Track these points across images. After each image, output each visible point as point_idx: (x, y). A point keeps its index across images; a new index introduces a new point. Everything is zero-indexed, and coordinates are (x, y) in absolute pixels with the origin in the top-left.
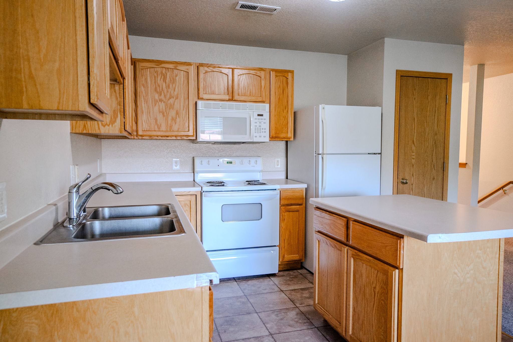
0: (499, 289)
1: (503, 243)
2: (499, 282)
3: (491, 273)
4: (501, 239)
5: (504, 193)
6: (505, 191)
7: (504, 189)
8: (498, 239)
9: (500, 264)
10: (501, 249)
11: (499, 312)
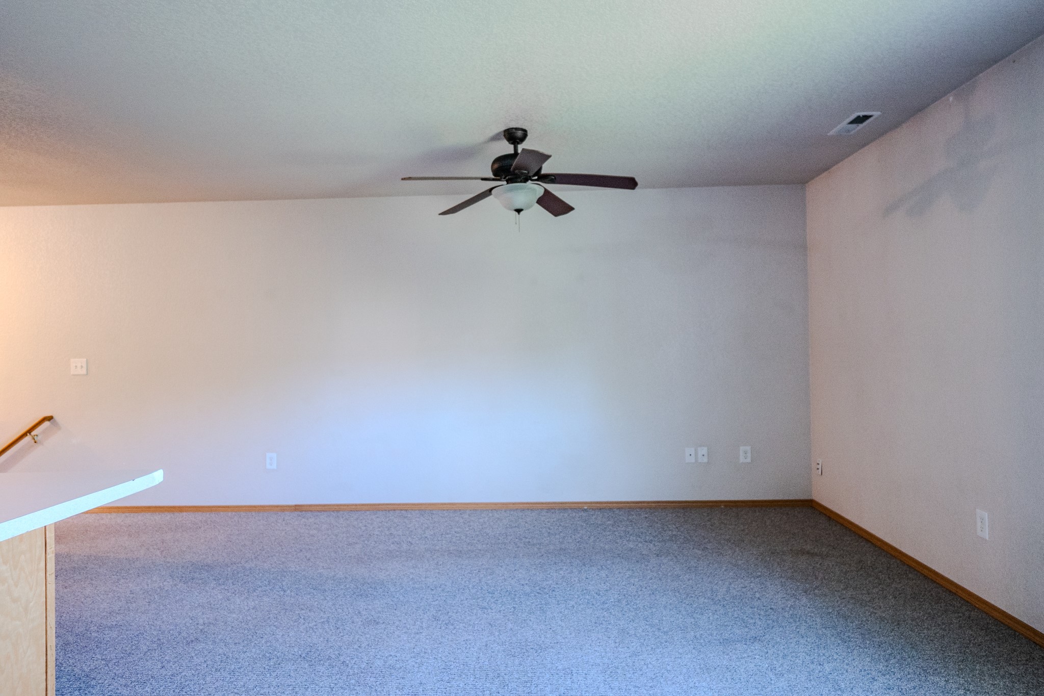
0: (48, 633)
1: (51, 536)
2: (48, 618)
3: (32, 604)
4: (47, 528)
5: (33, 441)
6: (36, 437)
7: (33, 433)
8: (42, 527)
9: (48, 579)
10: (48, 548)
11: (49, 682)
